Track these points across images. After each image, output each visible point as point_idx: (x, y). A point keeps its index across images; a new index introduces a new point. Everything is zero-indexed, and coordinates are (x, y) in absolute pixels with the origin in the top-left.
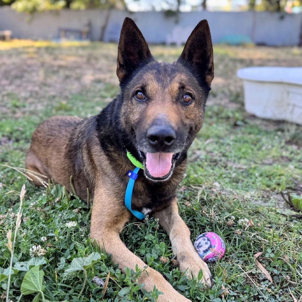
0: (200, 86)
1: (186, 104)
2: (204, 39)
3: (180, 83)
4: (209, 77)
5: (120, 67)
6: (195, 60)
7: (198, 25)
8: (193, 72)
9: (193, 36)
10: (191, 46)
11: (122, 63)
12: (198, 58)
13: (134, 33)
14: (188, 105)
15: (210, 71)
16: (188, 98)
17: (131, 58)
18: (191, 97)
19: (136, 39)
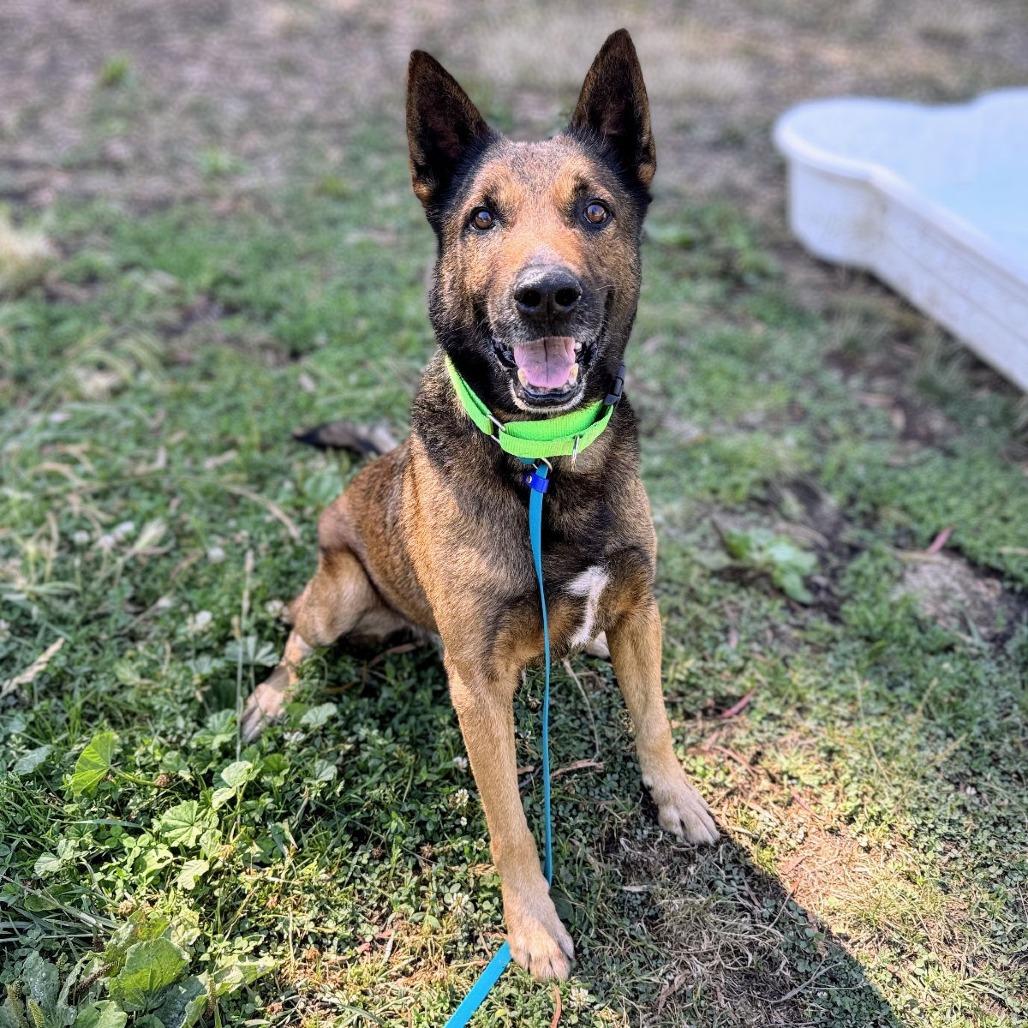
0: (625, 190)
1: (594, 227)
2: (625, 75)
3: (577, 178)
4: (645, 169)
5: (419, 175)
6: (606, 130)
7: (607, 42)
8: (603, 157)
9: (599, 71)
10: (594, 95)
11: (420, 162)
12: (615, 125)
13: (439, 84)
14: (599, 229)
15: (647, 155)
16: (600, 213)
17: (442, 144)
18: (606, 210)
19: (446, 98)
